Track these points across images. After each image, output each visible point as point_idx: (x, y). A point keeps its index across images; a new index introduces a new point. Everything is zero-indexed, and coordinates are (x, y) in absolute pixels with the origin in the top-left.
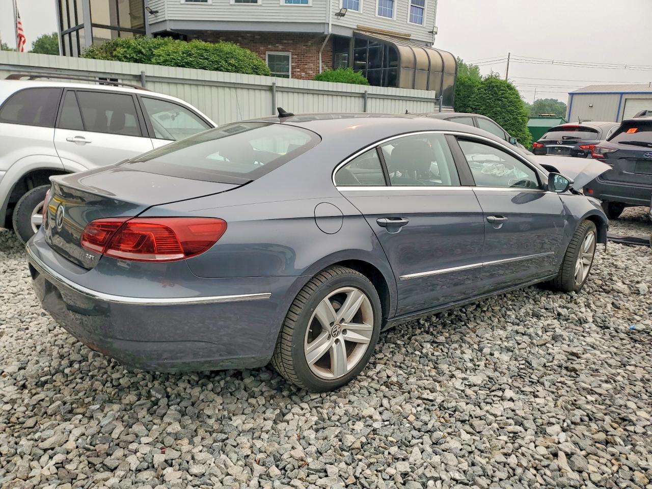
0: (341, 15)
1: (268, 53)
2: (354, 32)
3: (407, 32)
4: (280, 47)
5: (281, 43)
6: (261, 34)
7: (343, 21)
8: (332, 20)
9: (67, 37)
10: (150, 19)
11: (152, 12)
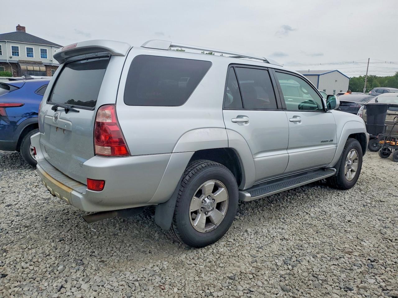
0: (11, 58)
3: (39, 61)
7: (13, 59)
8: (8, 59)
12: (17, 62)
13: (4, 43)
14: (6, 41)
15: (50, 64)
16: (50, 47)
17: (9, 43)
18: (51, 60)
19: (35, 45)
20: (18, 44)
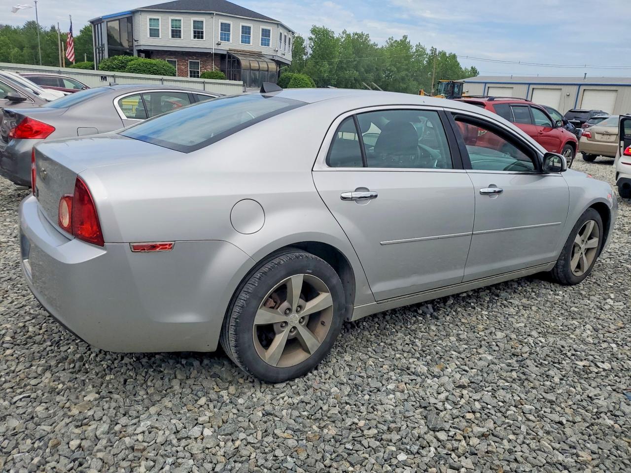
0: (219, 44)
1: (189, 60)
2: (228, 52)
3: (260, 51)
4: (195, 58)
5: (196, 56)
6: (183, 52)
7: (222, 47)
8: (214, 46)
9: (97, 50)
10: (135, 43)
11: (135, 41)
12: (225, 53)
13: (209, 17)
14: (213, 14)
15: (273, 56)
16: (276, 26)
17: (218, 17)
18: (277, 49)
19: (253, 22)
20: (229, 18)
